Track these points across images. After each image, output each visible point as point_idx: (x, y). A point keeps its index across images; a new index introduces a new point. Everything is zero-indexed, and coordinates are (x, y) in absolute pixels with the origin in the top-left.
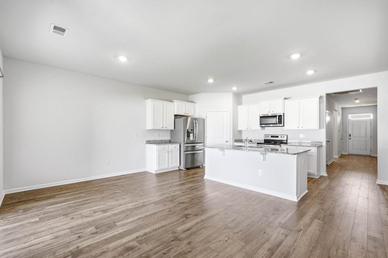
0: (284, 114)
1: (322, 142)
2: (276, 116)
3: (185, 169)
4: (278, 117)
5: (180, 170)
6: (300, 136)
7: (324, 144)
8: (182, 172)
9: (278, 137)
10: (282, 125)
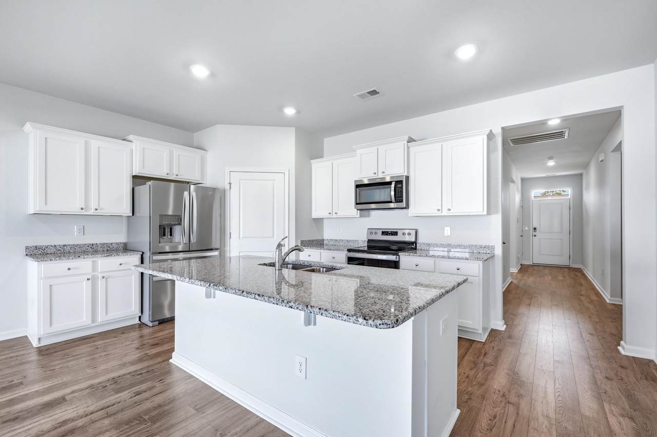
0: (407, 178)
1: (493, 248)
2: (389, 183)
3: (151, 324)
4: (393, 185)
5: (142, 325)
6: (445, 231)
7: (499, 251)
8: (146, 331)
9: (395, 234)
10: (404, 204)
